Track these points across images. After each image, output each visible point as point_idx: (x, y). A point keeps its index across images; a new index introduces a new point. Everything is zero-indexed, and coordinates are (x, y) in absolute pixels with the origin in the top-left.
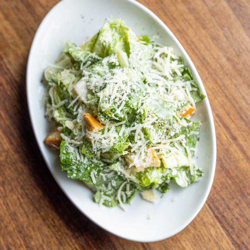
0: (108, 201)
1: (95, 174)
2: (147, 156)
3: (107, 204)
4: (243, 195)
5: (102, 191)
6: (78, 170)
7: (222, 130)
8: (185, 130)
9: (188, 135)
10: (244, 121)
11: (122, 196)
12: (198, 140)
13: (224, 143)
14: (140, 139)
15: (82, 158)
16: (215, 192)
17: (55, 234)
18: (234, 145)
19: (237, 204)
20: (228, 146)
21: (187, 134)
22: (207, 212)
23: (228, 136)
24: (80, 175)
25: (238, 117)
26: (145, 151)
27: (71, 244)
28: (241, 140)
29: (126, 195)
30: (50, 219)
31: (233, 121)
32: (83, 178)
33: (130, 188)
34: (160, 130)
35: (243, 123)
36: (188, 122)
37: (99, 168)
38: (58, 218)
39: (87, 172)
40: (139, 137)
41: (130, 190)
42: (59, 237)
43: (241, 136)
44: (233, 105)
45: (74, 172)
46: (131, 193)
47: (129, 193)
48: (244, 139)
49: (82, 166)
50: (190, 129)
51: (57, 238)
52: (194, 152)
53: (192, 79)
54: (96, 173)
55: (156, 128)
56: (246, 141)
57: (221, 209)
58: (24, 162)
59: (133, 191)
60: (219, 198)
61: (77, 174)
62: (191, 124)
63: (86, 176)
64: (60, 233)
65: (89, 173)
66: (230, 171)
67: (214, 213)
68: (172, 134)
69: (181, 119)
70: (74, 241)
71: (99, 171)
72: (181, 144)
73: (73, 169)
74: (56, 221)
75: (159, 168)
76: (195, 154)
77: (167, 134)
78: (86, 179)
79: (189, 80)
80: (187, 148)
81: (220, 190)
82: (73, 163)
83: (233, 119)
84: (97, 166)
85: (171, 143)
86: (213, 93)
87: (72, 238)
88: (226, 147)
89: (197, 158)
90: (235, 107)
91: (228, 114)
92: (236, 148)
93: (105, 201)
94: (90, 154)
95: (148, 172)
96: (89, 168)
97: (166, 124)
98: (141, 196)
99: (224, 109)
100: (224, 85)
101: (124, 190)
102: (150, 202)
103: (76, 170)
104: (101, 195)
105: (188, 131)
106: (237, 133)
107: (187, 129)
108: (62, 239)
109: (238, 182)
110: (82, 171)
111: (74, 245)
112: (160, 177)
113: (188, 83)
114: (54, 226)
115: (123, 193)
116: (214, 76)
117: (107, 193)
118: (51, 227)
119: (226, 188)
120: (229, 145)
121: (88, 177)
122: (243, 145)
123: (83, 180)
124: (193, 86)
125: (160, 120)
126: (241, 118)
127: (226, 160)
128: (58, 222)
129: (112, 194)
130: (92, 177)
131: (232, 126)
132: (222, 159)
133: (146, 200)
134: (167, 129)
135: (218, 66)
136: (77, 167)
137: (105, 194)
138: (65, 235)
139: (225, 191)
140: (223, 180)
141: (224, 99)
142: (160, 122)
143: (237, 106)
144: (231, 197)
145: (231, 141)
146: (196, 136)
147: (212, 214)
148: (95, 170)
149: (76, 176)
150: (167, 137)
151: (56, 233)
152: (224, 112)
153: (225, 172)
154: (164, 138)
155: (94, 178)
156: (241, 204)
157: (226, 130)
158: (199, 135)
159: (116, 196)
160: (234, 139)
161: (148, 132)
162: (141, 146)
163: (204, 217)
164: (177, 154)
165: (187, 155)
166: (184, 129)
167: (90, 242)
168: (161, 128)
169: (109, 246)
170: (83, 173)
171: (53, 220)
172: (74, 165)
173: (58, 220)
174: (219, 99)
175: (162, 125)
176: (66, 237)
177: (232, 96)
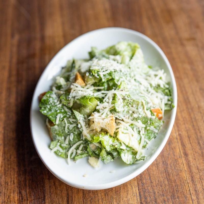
0: (60, 151)
1: (60, 117)
2: (107, 117)
3: (58, 153)
4: (173, 196)
5: (60, 141)
6: (50, 110)
7: (179, 146)
8: (147, 122)
9: (148, 128)
10: (200, 145)
11: (72, 153)
12: (155, 138)
13: (176, 154)
14: (108, 103)
15: (58, 103)
16: (150, 185)
17: (5, 166)
18: (183, 159)
19: (165, 201)
20: (178, 157)
21: (148, 126)
22: (135, 197)
23: (181, 151)
24: (50, 113)
25: (196, 141)
26: (107, 114)
27: (12, 177)
28: (190, 158)
29: (77, 153)
30: (9, 155)
31: (191, 143)
32: (51, 116)
33: (82, 148)
34: (126, 106)
35: (198, 147)
36: (152, 115)
37: (66, 115)
38: (15, 156)
39: (55, 113)
40: (107, 100)
41: (81, 150)
42: (7, 169)
43: (193, 155)
44: (196, 133)
45: (46, 109)
46: (81, 153)
47: (79, 152)
48: (194, 157)
49: (55, 108)
50: (151, 122)
51: (5, 169)
52: (147, 143)
53: (170, 95)
54: (62, 116)
55: (124, 104)
56: (195, 159)
57: (149, 199)
58: (17, 113)
59: (83, 152)
60: (151, 191)
61: (47, 112)
62: (154, 117)
63: (54, 116)
64: (9, 166)
65: (57, 115)
66: (171, 175)
67: (141, 200)
68: (135, 115)
69: (147, 110)
70: (16, 176)
71: (64, 117)
72: (139, 132)
73: (47, 107)
74: (12, 157)
75: (112, 137)
76: (147, 146)
77: (131, 115)
78: (52, 118)
79: (168, 96)
80: (143, 137)
81: (155, 185)
82: (50, 103)
83: (191, 142)
84: (65, 112)
85: (132, 124)
86: (184, 120)
87: (16, 173)
88: (176, 158)
89: (148, 149)
90: (197, 135)
91: (189, 137)
92: (184, 162)
93: (58, 150)
94: (65, 100)
95: (102, 134)
96: (58, 111)
97: (134, 108)
98: (88, 159)
99: (187, 133)
100: (195, 119)
101: (77, 148)
102: (93, 167)
103: (49, 109)
104: (57, 145)
105: (149, 124)
106: (189, 152)
107: (149, 121)
108: (8, 171)
109: (174, 185)
110: (53, 111)
111: (14, 178)
112: (110, 145)
113: (166, 98)
114: (8, 160)
115: (75, 150)
116: (190, 110)
117: (62, 145)
118: (6, 160)
119: (161, 186)
120: (180, 157)
121: (54, 117)
122: (191, 161)
123: (50, 117)
124: (169, 100)
125: (130, 99)
126: (199, 143)
127: (171, 166)
128: (13, 158)
129: (66, 148)
130: (57, 118)
131: (188, 146)
132: (168, 164)
133: (90, 164)
134: (133, 112)
135: (197, 106)
136: (50, 107)
137: (60, 146)
138: (12, 169)
139: (159, 188)
140: (162, 179)
141: (190, 127)
142: (130, 100)
143: (199, 134)
144: (162, 194)
145: (183, 155)
146: (155, 133)
147: (139, 200)
148: (63, 114)
149: (46, 113)
150: (130, 117)
151: (7, 165)
152: (186, 134)
153: (166, 175)
154: (128, 117)
155: (59, 119)
156: (168, 202)
157: (182, 146)
158: (157, 134)
159: (68, 151)
160: (186, 154)
161: (117, 99)
162: (106, 108)
163: (130, 199)
164: (133, 135)
165: (140, 143)
166: (147, 120)
167: (27, 182)
168: (128, 105)
169: (41, 190)
170: (52, 113)
171: (10, 156)
172: (49, 105)
173: (15, 158)
174: (187, 126)
175: (130, 103)
176: (12, 171)
177: (198, 127)
